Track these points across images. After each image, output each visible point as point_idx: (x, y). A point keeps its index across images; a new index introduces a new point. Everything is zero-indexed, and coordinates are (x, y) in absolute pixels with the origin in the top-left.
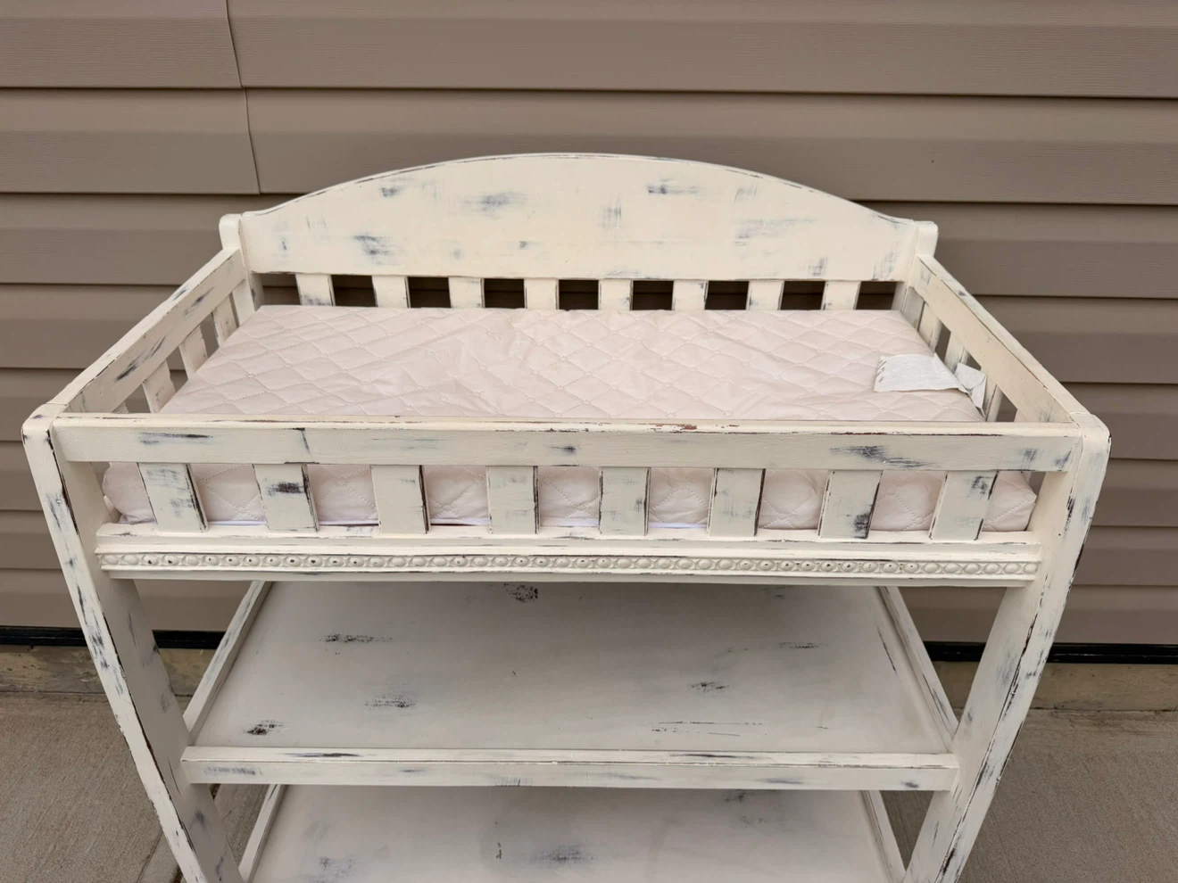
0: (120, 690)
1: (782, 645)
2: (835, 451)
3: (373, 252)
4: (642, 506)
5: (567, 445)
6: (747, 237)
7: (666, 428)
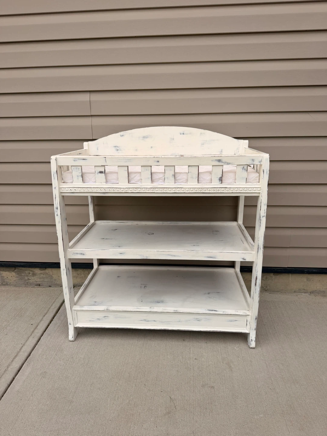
0: (59, 223)
1: (215, 241)
2: (212, 160)
3: (117, 150)
4: (173, 176)
5: (157, 160)
6: (204, 144)
7: (178, 156)
